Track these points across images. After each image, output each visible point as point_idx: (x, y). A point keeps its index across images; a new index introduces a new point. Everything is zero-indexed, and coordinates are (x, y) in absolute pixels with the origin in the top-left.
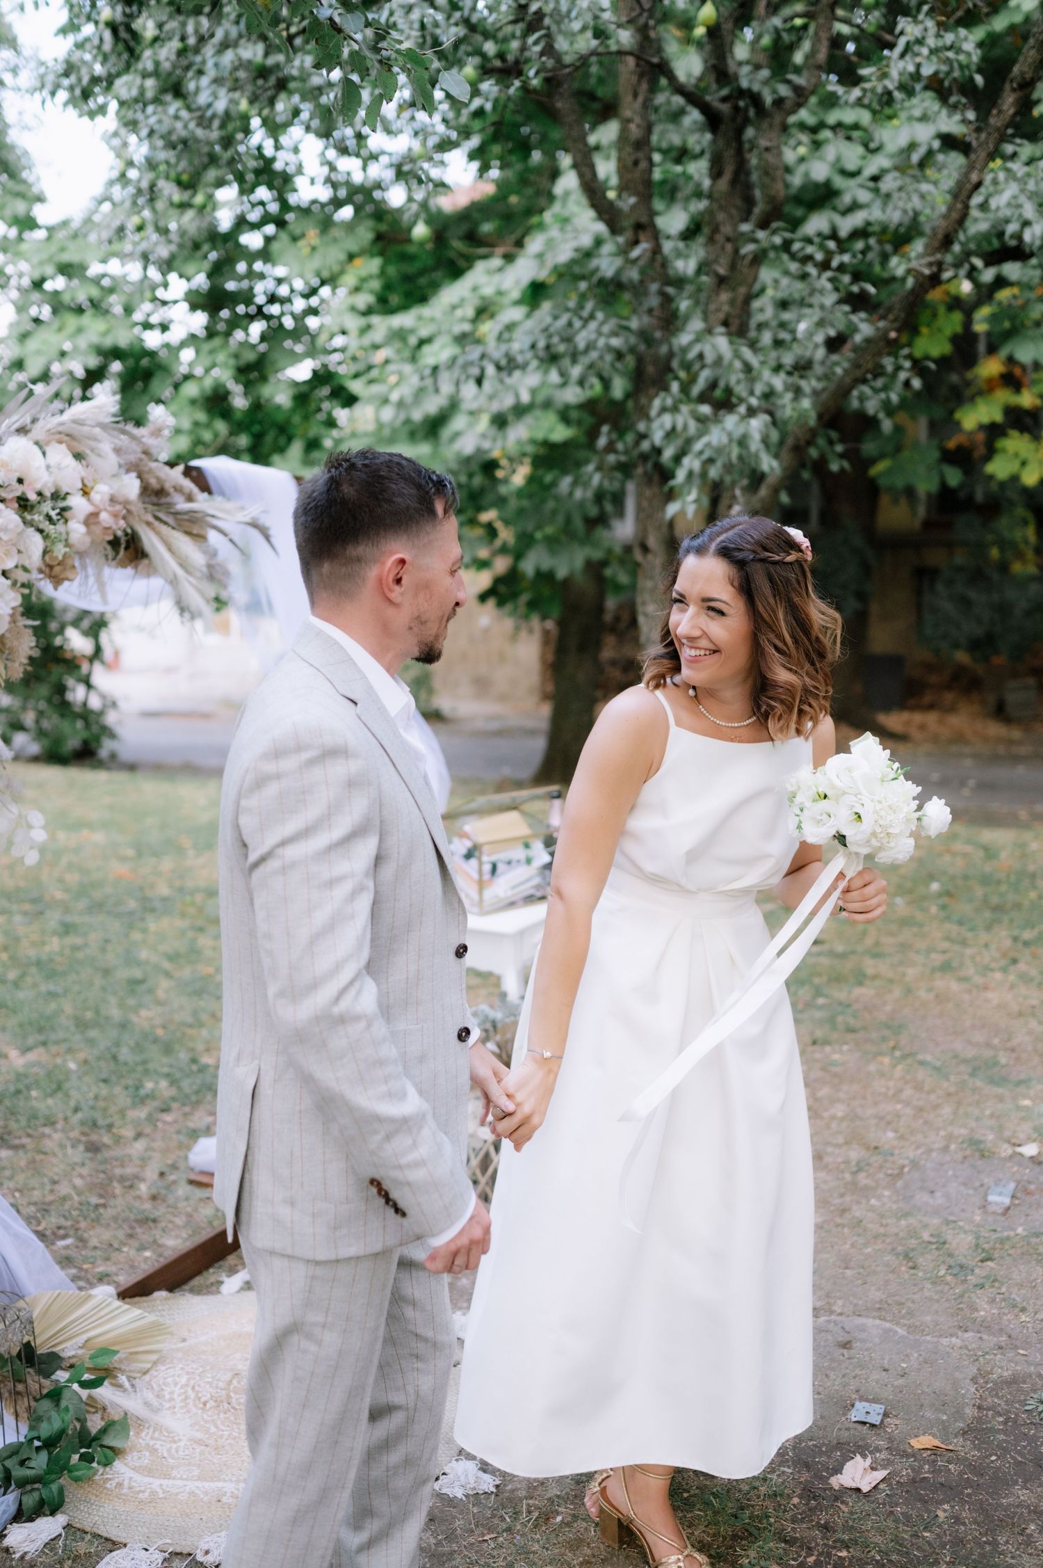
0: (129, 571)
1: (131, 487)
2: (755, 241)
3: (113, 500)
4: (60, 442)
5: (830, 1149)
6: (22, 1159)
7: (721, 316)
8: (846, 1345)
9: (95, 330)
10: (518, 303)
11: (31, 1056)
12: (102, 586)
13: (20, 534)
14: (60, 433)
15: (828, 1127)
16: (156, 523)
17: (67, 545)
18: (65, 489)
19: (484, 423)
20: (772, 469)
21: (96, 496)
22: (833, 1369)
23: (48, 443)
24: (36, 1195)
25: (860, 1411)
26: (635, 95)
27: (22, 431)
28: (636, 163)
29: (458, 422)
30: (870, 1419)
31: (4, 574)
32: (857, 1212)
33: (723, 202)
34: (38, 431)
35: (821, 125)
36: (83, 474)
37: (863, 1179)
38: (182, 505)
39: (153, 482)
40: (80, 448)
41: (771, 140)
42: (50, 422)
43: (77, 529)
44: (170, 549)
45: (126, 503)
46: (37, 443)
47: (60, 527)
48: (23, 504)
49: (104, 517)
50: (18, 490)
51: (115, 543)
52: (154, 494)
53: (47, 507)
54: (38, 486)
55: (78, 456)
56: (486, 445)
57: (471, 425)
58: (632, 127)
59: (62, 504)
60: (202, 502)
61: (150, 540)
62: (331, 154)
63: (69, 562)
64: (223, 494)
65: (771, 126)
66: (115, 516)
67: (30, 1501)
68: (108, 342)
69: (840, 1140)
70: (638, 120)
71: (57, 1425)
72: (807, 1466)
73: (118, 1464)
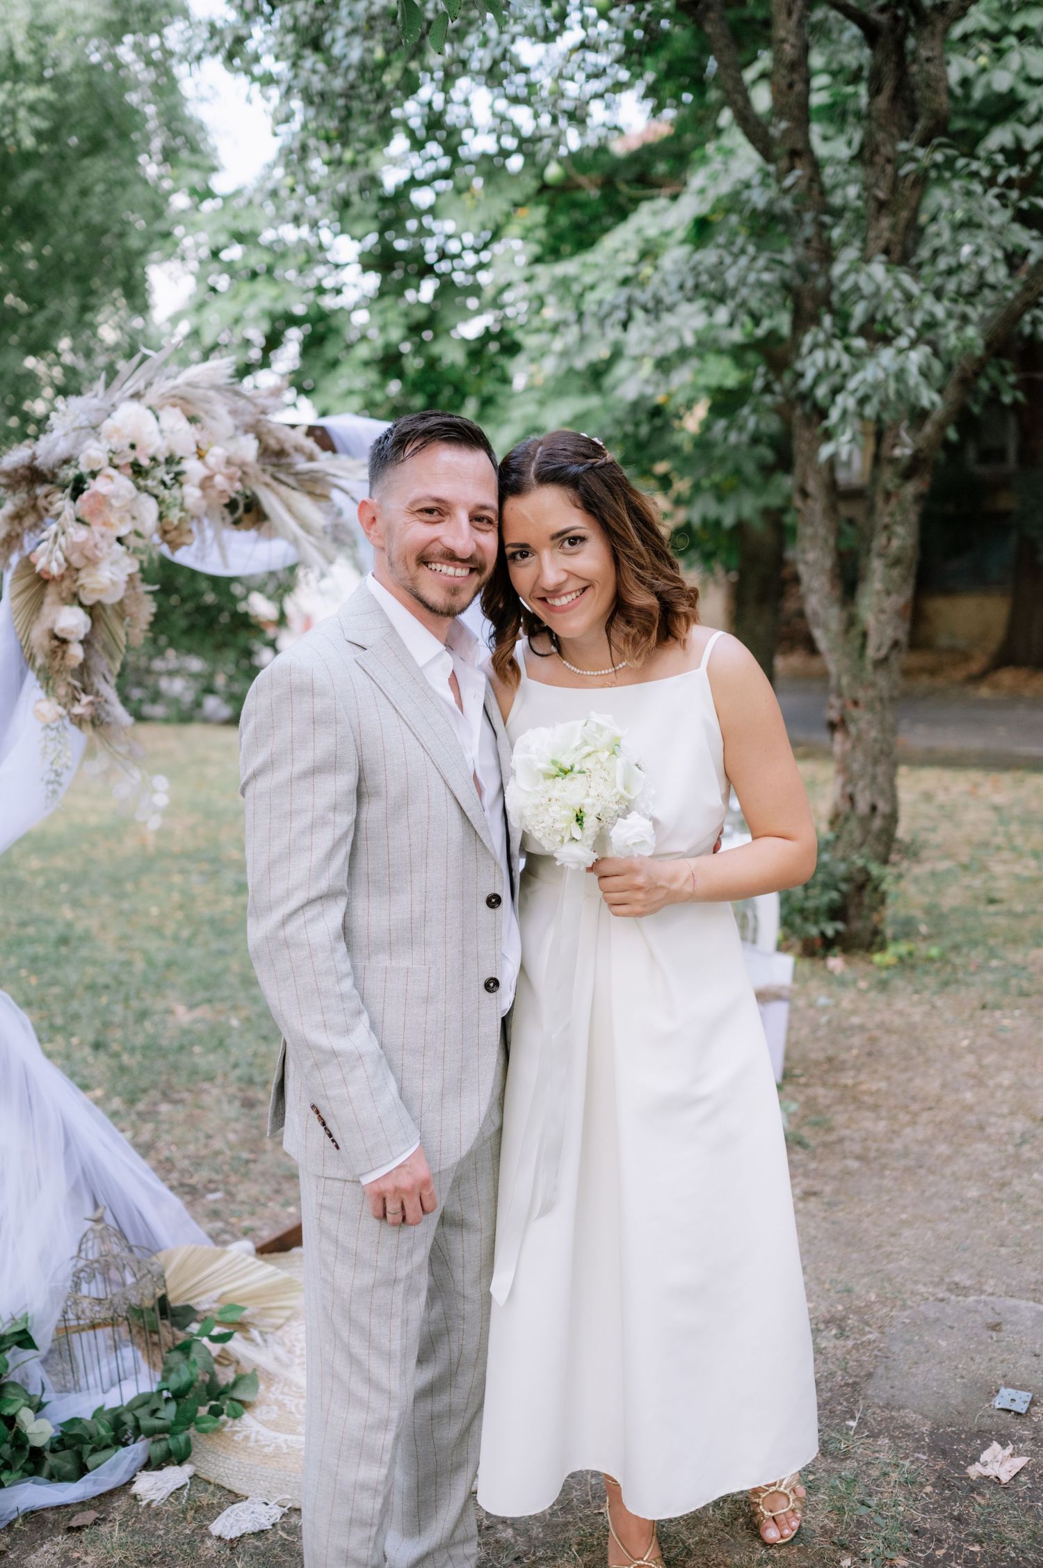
0: (253, 533)
1: (248, 448)
2: (915, 160)
3: (229, 462)
4: (174, 406)
5: (993, 1119)
6: (180, 1113)
7: (882, 243)
8: (995, 1327)
9: (265, 296)
10: (683, 242)
11: (198, 1013)
12: (222, 549)
13: (134, 500)
14: (174, 396)
15: (992, 1096)
16: (274, 484)
17: (182, 509)
18: (179, 454)
19: (647, 367)
20: (933, 404)
21: (211, 459)
22: (979, 1353)
23: (162, 408)
24: (191, 1148)
25: (1004, 1398)
26: (790, 14)
27: (137, 396)
28: (791, 86)
29: (621, 369)
30: (1014, 1407)
31: (120, 540)
32: (1018, 1186)
33: (883, 121)
34: (152, 396)
35: (1006, 31)
36: (198, 437)
37: (1027, 1152)
38: (302, 465)
39: (272, 443)
40: (194, 411)
41: (932, 49)
42: (163, 386)
43: (191, 493)
44: (289, 509)
45: (242, 465)
46: (150, 408)
47: (175, 492)
48: (137, 471)
49: (219, 479)
50: (130, 456)
51: (232, 506)
52: (273, 455)
53: (161, 472)
54: (151, 451)
55: (192, 420)
56: (649, 390)
57: (633, 372)
58: (787, 47)
59: (176, 469)
60: (325, 460)
61: (270, 501)
62: (502, 105)
63: (185, 527)
64: (348, 452)
65: (933, 34)
66: (230, 478)
67: (158, 1450)
68: (279, 307)
69: (1005, 1110)
70: (792, 39)
71: (185, 1378)
72: (944, 1453)
73: (247, 1417)
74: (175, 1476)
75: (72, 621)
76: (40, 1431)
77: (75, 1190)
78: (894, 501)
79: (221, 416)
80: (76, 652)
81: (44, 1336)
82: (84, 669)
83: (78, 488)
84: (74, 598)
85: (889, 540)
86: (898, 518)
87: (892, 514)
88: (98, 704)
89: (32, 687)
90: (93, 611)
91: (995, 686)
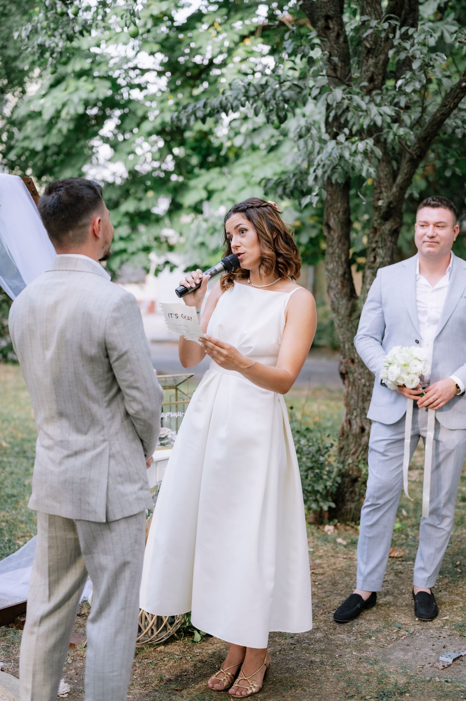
78: (378, 234)
85: (375, 258)
86: (380, 245)
87: (377, 242)
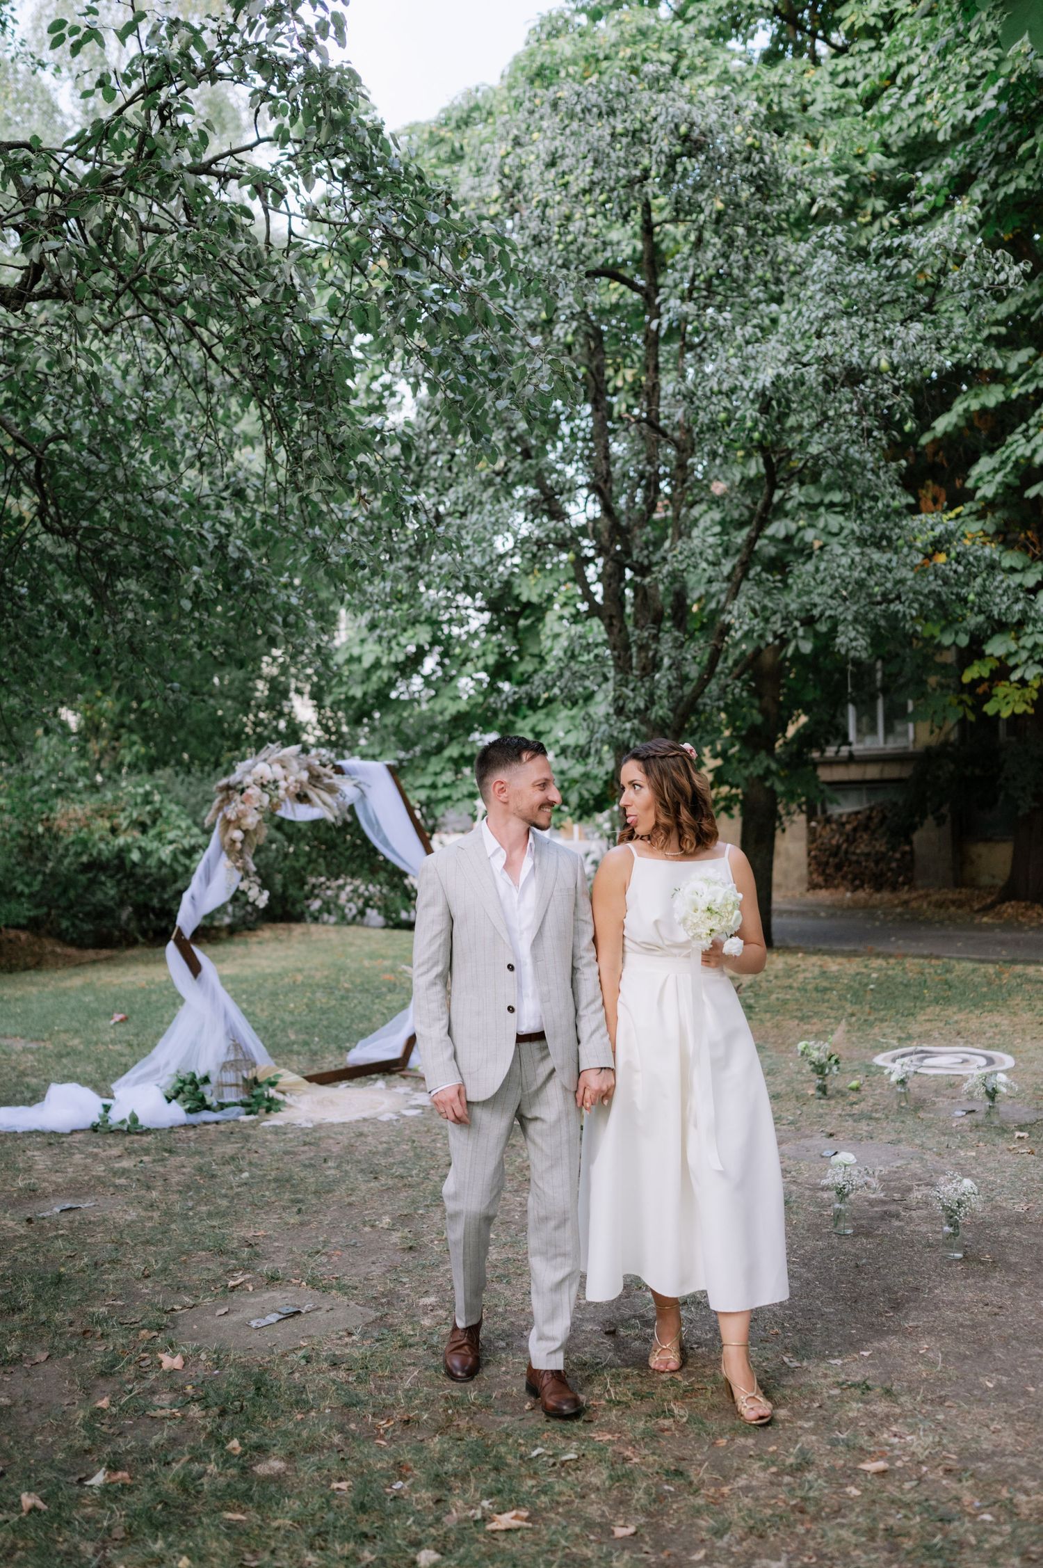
1: (305, 776)
3: (297, 781)
12: (294, 811)
13: (261, 795)
16: (315, 788)
17: (278, 798)
18: (278, 779)
21: (290, 781)
27: (264, 760)
31: (256, 808)
36: (285, 773)
38: (326, 781)
39: (314, 773)
42: (275, 756)
43: (281, 793)
44: (318, 797)
45: (301, 783)
47: (276, 792)
48: (263, 786)
49: (292, 787)
50: (261, 781)
51: (297, 796)
52: (315, 779)
53: (271, 786)
54: (268, 779)
59: (277, 784)
60: (337, 780)
61: (312, 794)
63: (280, 804)
66: (297, 787)
67: (248, 1110)
73: (280, 1111)
74: (252, 1117)
75: (238, 835)
76: (211, 1100)
77: (227, 1034)
79: (295, 765)
80: (239, 845)
81: (213, 1079)
82: (241, 851)
83: (242, 791)
84: (239, 828)
88: (245, 863)
89: (224, 858)
90: (246, 832)
91: (999, 915)
